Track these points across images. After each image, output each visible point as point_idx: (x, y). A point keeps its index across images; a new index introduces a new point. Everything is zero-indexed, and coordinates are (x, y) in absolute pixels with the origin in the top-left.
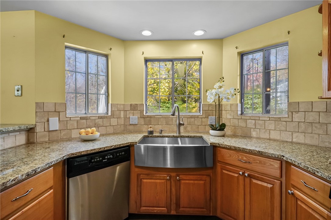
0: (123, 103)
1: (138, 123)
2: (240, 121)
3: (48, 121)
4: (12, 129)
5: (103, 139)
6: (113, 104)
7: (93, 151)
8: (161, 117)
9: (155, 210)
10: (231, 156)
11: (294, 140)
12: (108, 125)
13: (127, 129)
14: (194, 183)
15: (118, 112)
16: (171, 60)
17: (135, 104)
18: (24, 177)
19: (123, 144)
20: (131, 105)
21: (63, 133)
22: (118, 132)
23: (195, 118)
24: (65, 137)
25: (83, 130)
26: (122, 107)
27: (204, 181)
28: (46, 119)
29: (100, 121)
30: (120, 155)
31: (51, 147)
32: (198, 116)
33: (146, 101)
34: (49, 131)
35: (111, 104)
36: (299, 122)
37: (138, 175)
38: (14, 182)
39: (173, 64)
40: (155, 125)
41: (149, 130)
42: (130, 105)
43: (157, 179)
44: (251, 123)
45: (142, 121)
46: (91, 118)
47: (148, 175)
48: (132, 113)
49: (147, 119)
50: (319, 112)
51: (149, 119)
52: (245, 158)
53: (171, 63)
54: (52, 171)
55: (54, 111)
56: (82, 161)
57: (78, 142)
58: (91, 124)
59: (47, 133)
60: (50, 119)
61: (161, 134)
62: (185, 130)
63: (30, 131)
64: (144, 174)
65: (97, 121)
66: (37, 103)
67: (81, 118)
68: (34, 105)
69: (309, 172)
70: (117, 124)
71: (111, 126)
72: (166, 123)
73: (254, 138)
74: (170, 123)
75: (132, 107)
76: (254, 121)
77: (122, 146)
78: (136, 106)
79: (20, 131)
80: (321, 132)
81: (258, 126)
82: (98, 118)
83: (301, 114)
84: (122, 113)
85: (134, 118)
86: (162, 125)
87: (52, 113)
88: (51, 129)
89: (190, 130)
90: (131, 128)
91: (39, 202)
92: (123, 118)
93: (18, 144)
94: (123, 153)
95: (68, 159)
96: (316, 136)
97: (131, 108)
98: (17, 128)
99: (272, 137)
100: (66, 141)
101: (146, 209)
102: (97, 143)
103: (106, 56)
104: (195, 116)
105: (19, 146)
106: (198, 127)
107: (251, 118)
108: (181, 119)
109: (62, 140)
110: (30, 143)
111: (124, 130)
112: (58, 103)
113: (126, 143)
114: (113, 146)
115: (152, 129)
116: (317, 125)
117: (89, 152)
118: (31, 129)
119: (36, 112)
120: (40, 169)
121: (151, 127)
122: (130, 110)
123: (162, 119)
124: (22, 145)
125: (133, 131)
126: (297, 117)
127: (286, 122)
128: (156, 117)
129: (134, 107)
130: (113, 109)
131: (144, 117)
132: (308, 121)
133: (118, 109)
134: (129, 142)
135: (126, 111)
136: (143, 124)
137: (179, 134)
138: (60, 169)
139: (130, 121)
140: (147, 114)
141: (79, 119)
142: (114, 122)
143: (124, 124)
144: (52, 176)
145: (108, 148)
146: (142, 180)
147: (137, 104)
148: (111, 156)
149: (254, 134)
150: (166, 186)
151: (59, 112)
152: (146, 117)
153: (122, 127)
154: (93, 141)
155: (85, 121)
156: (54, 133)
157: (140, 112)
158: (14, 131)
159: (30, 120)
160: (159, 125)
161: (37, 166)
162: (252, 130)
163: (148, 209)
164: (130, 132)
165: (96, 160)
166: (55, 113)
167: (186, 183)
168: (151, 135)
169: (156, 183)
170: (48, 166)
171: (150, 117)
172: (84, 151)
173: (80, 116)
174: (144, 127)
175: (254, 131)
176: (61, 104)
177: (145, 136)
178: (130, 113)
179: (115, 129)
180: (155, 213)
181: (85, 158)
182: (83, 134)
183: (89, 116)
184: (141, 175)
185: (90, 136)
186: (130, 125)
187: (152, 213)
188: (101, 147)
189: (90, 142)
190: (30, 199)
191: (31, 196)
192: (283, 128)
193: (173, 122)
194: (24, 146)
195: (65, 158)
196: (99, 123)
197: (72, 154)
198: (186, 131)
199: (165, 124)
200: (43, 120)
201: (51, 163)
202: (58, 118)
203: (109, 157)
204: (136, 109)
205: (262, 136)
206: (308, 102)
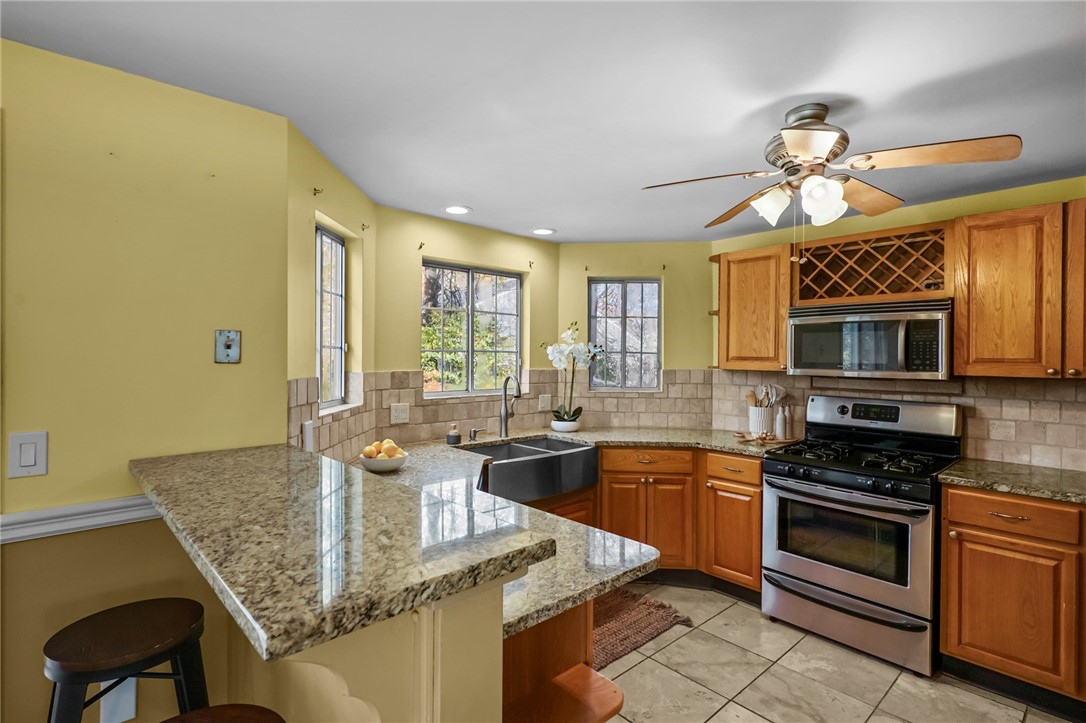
0: (374, 372)
1: (410, 420)
2: (592, 400)
3: (301, 431)
10: (625, 458)
11: (670, 424)
12: (361, 430)
17: (402, 372)
20: (393, 375)
26: (370, 380)
27: (587, 510)
28: (299, 426)
35: (364, 375)
36: (676, 398)
40: (446, 422)
42: (390, 376)
44: (610, 404)
45: (419, 415)
48: (396, 396)
49: (430, 408)
50: (697, 384)
51: (434, 407)
52: (648, 457)
55: (307, 401)
60: (305, 423)
61: (474, 439)
66: (290, 384)
67: (334, 418)
69: (735, 454)
71: (363, 433)
72: (468, 414)
73: (615, 428)
75: (397, 381)
76: (615, 401)
78: (405, 376)
80: (699, 410)
81: (621, 409)
83: (677, 388)
84: (371, 396)
85: (401, 409)
86: (461, 421)
87: (305, 408)
90: (394, 433)
96: (694, 416)
97: (392, 384)
99: (642, 424)
103: (343, 242)
107: (612, 395)
112: (310, 380)
115: (456, 432)
116: (694, 401)
119: (290, 408)
121: (455, 427)
122: (392, 388)
123: (460, 407)
126: (674, 391)
127: (660, 399)
128: (448, 401)
129: (400, 381)
130: (366, 389)
131: (424, 403)
132: (686, 397)
135: (381, 390)
136: (421, 422)
139: (390, 416)
140: (430, 397)
141: (331, 419)
142: (366, 421)
147: (407, 373)
149: (615, 422)
151: (311, 405)
152: (428, 404)
155: (337, 424)
157: (415, 392)
160: (454, 421)
162: (612, 415)
171: (436, 403)
175: (616, 416)
176: (313, 380)
178: (390, 395)
186: (392, 426)
192: (657, 409)
199: (466, 418)
202: (312, 422)
204: (406, 385)
205: (627, 424)
206: (685, 371)
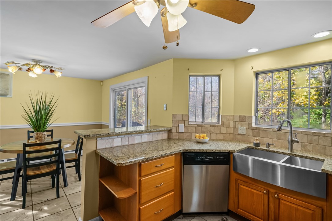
0: (233, 115)
1: (246, 133)
3: (178, 126)
4: (161, 130)
5: (211, 143)
6: (223, 115)
7: (199, 151)
8: (271, 130)
9: (252, 217)
12: (218, 132)
13: (235, 137)
14: (298, 208)
15: (227, 123)
16: (288, 69)
17: (243, 116)
18: (160, 156)
19: (222, 150)
20: (240, 116)
21: (187, 135)
22: (227, 139)
23: (319, 136)
24: (187, 138)
25: (197, 135)
26: (231, 118)
27: (313, 212)
28: (178, 125)
29: (212, 129)
30: (219, 158)
31: (178, 143)
32: (325, 134)
33: (256, 113)
34: (179, 133)
35: (221, 115)
37: (236, 180)
38: (156, 158)
39: (289, 73)
40: (264, 138)
41: (255, 141)
42: (238, 117)
43: (253, 189)
45: (250, 133)
46: (205, 126)
47: (245, 182)
48: (241, 124)
49: (255, 130)
51: (258, 131)
53: (287, 72)
54: (174, 157)
55: (182, 119)
56: (192, 156)
57: (194, 142)
58: (205, 130)
59: (177, 134)
60: (179, 125)
61: (268, 148)
62: (304, 149)
63: (170, 131)
64: (242, 181)
65: (209, 128)
66: (173, 115)
67: (198, 126)
68: (172, 116)
70: (226, 133)
71: (220, 133)
74: (283, 137)
77: (221, 151)
78: (244, 117)
79: (164, 131)
82: (211, 126)
84: (232, 123)
85: (242, 129)
86: (272, 139)
87: (180, 121)
88: (180, 132)
89: (312, 149)
90: (239, 137)
91: (167, 172)
92: (232, 128)
93: (164, 138)
94: (222, 157)
95: (184, 152)
97: (239, 119)
98: (163, 129)
100: (188, 140)
101: (242, 212)
102: (204, 145)
103: (219, 76)
104: (320, 133)
105: (164, 139)
106: (325, 148)
108: (294, 135)
109: (186, 140)
110: (169, 139)
111: (233, 139)
112: (184, 115)
113: (225, 149)
114: (213, 150)
115: (258, 142)
117: (196, 151)
118: (170, 130)
119: (173, 120)
120: (167, 154)
121: (257, 140)
122: (239, 121)
123: (272, 133)
124: (165, 139)
125: (241, 140)
128: (265, 129)
129: (242, 119)
130: (223, 120)
131: (252, 128)
133: (228, 119)
134: (229, 149)
135: (235, 121)
136: (251, 135)
137: (291, 152)
138: (179, 157)
139: (238, 130)
140: (256, 126)
141: (197, 126)
142: (224, 130)
143: (233, 133)
144: (174, 160)
145: (210, 151)
146: (240, 185)
147: (245, 116)
148: (212, 157)
150: (263, 199)
151: (184, 121)
152: (254, 129)
153: (232, 136)
154: (203, 144)
155: (200, 128)
156: (182, 134)
157: (249, 123)
158: (162, 131)
159: (170, 125)
160: (268, 138)
161: (166, 153)
163: (245, 214)
164: (239, 141)
165: (200, 157)
166: (182, 121)
167: (287, 204)
168: (256, 147)
169: (253, 193)
170: (171, 154)
171: (259, 129)
172: (193, 150)
173: (197, 124)
174: (252, 138)
176: (186, 115)
177: (250, 147)
178: (238, 123)
179: (224, 137)
180: (251, 219)
181: (193, 154)
182: (197, 138)
183: (204, 124)
184: (239, 181)
185: (201, 140)
186: (239, 134)
187: (248, 218)
188: (204, 149)
189: (201, 144)
190: (162, 169)
191: (163, 167)
193: (286, 137)
194: (167, 140)
195: (181, 151)
196: (211, 130)
197: (186, 150)
198: (306, 150)
199: (276, 138)
200: (176, 126)
201: (173, 152)
202: (184, 125)
203: (210, 158)
204: (245, 121)
